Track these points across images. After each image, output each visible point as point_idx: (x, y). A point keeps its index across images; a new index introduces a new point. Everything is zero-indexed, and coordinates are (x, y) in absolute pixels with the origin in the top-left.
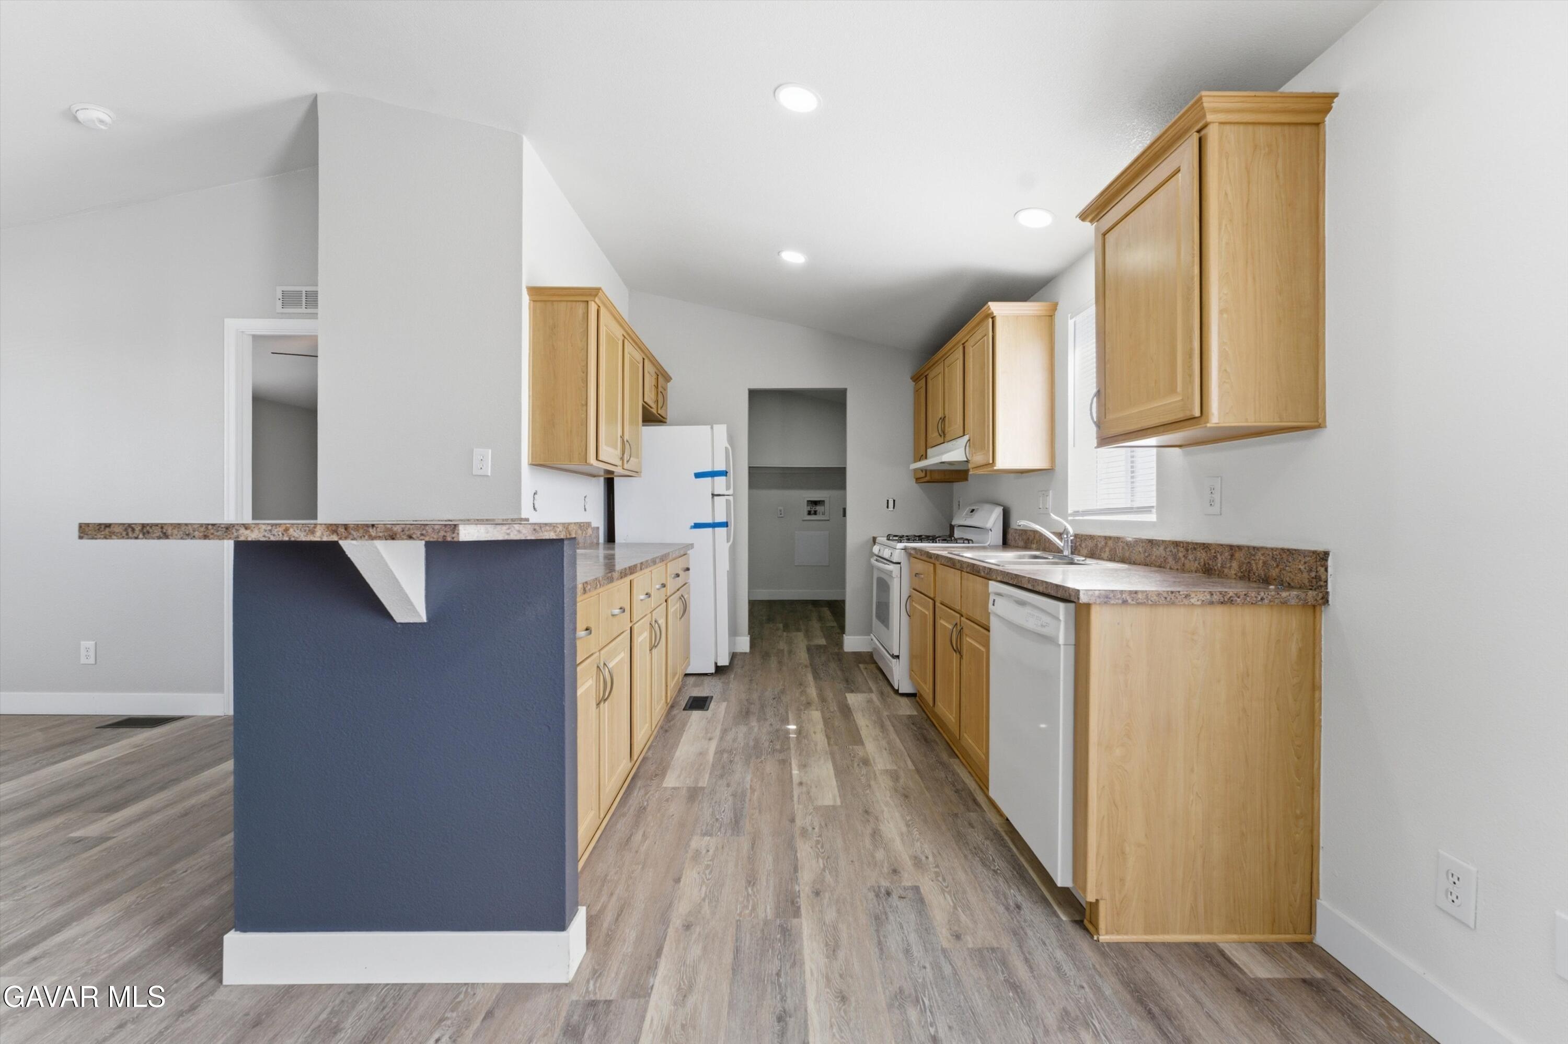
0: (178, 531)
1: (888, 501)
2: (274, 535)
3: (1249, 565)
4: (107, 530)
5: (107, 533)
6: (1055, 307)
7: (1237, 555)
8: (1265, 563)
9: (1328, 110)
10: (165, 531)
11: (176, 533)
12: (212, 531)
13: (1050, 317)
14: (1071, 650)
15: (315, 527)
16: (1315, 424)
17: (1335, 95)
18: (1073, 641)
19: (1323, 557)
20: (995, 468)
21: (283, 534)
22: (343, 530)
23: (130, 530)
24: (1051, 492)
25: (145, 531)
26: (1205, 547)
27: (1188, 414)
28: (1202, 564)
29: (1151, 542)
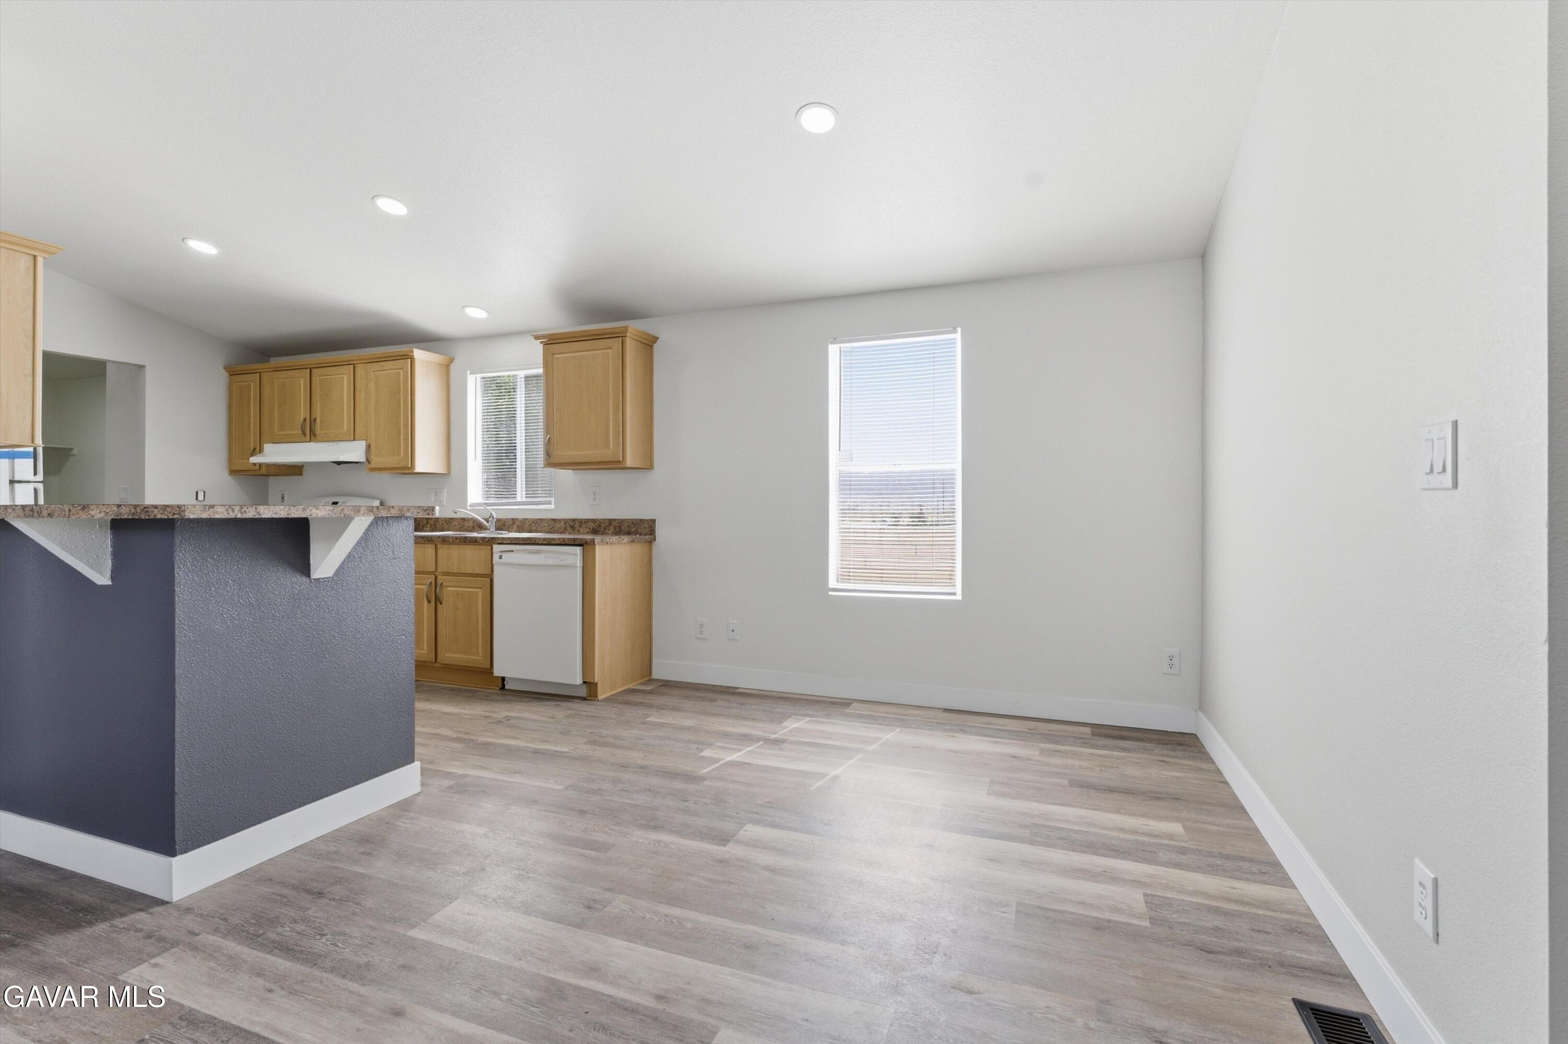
0: (269, 511)
1: (197, 492)
2: (335, 513)
3: (620, 528)
4: (212, 510)
5: (212, 513)
6: (452, 360)
7: (613, 523)
8: (628, 526)
9: (655, 342)
10: (258, 511)
11: (267, 512)
12: (294, 511)
13: (447, 367)
14: (582, 568)
15: (360, 508)
16: (650, 467)
17: (658, 338)
18: (582, 565)
19: (654, 521)
20: (415, 471)
21: (341, 513)
22: (376, 510)
23: (230, 510)
24: (445, 490)
25: (243, 511)
26: (594, 521)
27: (618, 460)
28: (592, 529)
29: (554, 520)
